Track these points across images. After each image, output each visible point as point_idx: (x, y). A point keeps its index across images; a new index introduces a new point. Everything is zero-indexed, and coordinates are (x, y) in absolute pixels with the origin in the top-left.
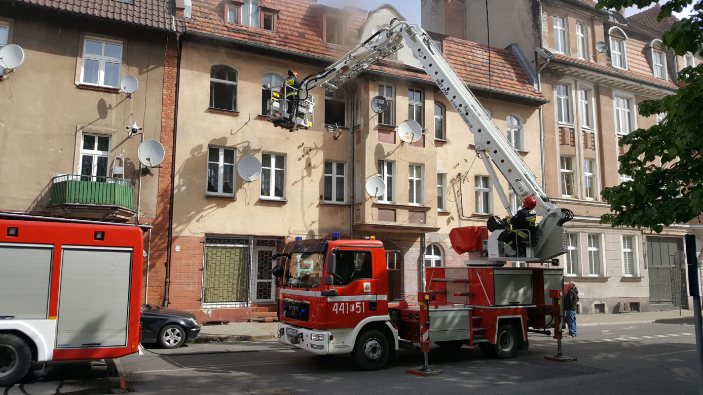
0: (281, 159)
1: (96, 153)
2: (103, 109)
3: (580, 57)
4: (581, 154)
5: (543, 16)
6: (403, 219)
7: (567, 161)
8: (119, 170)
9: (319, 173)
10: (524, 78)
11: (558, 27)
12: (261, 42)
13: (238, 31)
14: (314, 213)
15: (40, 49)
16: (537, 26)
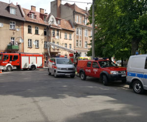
0: (38, 41)
1: (13, 40)
2: (14, 33)
3: (80, 23)
4: (79, 39)
5: (75, 16)
6: (56, 51)
7: (77, 41)
8: (17, 43)
9: (44, 43)
10: (72, 27)
11: (77, 17)
12: (35, 22)
13: (32, 20)
14: (43, 50)
15: (4, 23)
16: (74, 17)
